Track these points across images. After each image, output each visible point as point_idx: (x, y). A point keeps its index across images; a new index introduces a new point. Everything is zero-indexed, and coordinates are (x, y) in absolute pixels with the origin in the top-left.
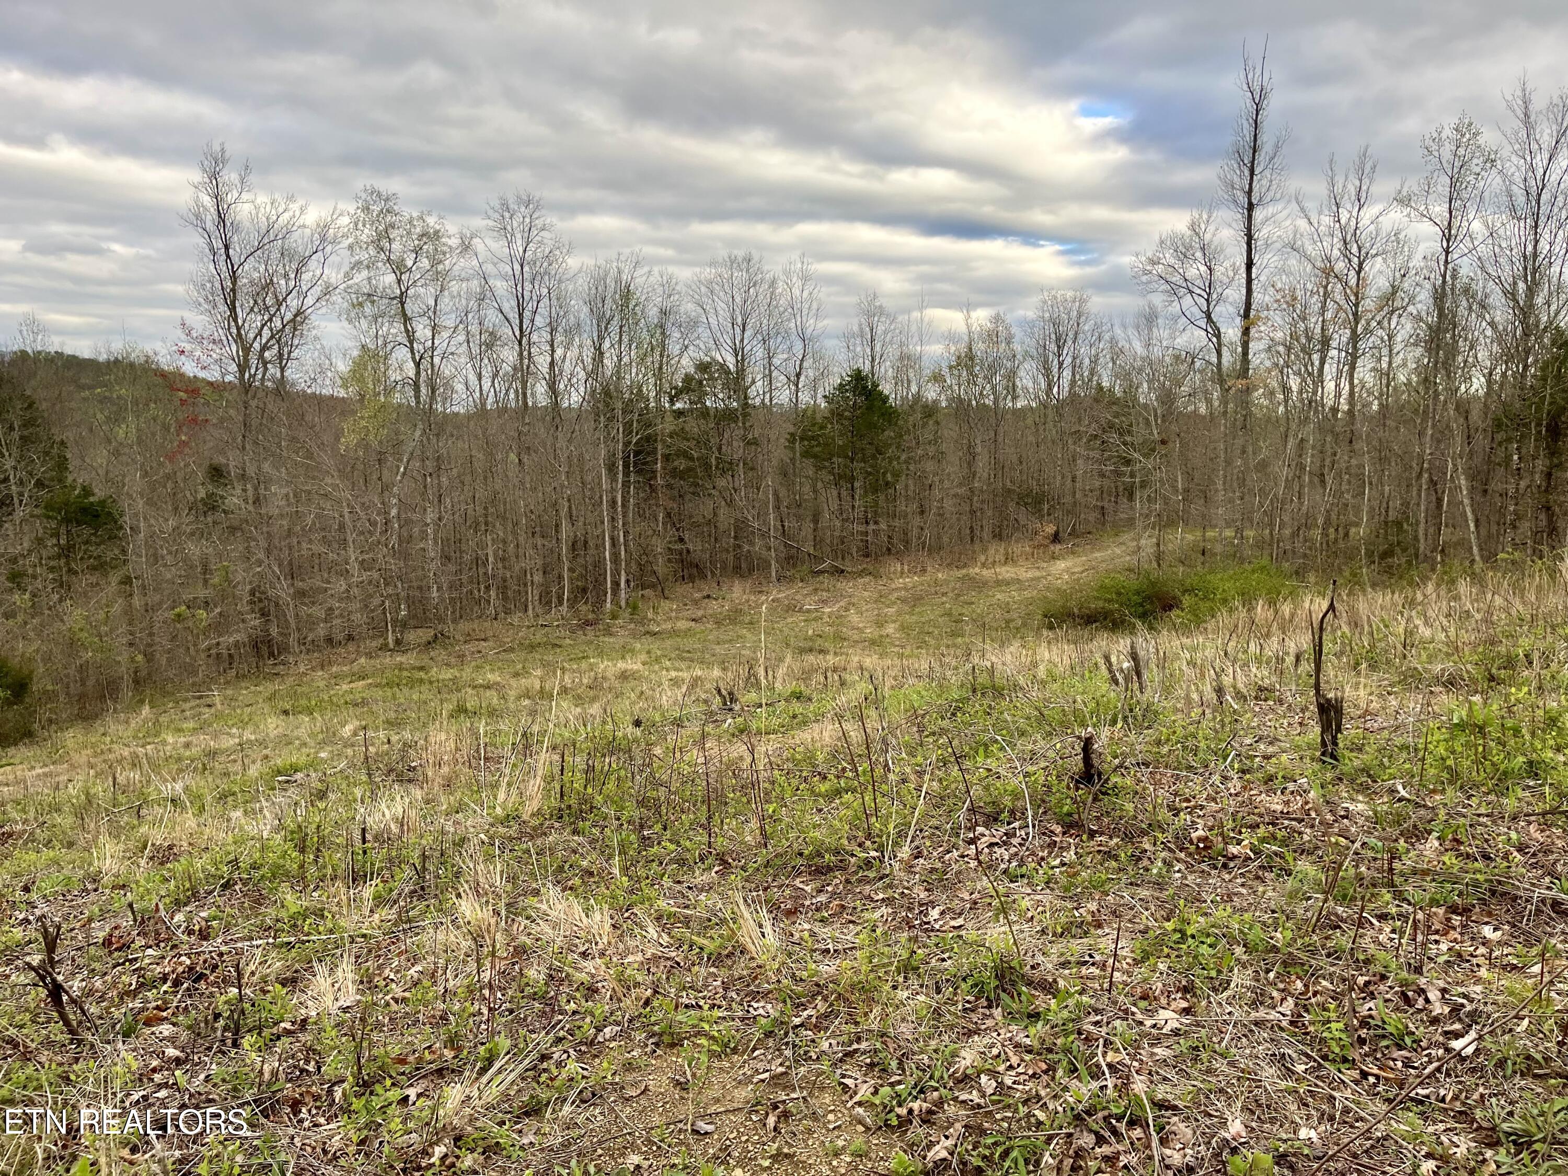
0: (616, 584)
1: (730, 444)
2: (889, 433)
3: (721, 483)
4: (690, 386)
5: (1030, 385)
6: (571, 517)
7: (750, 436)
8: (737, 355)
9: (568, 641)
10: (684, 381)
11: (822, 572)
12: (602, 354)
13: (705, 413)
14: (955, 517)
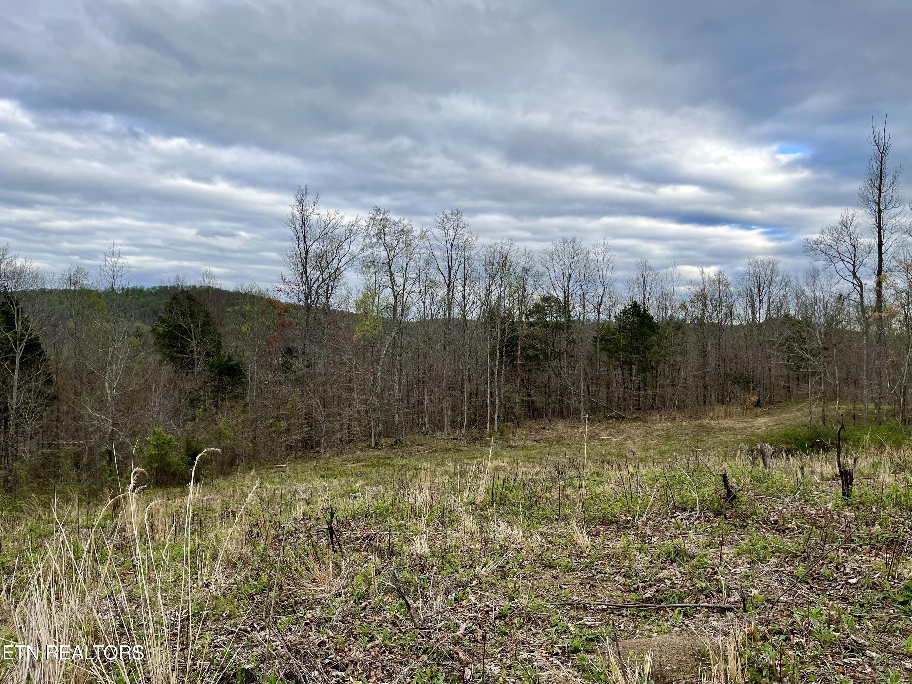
0: (492, 419)
1: (559, 342)
2: (653, 338)
3: (554, 364)
4: (538, 309)
5: (742, 312)
6: (469, 379)
7: (571, 338)
8: (565, 293)
9: (466, 448)
10: (534, 307)
11: (611, 417)
12: (490, 293)
13: (546, 325)
14: (694, 389)
